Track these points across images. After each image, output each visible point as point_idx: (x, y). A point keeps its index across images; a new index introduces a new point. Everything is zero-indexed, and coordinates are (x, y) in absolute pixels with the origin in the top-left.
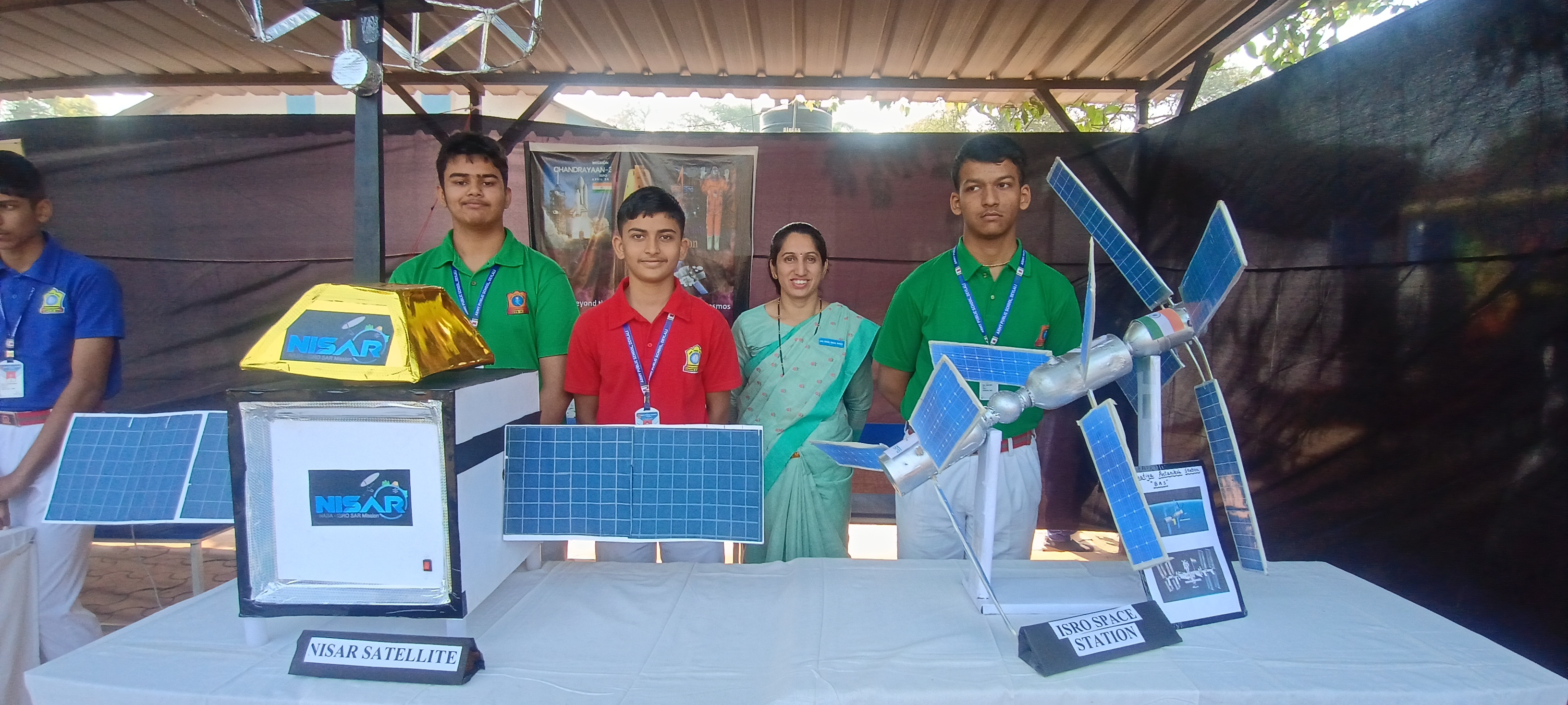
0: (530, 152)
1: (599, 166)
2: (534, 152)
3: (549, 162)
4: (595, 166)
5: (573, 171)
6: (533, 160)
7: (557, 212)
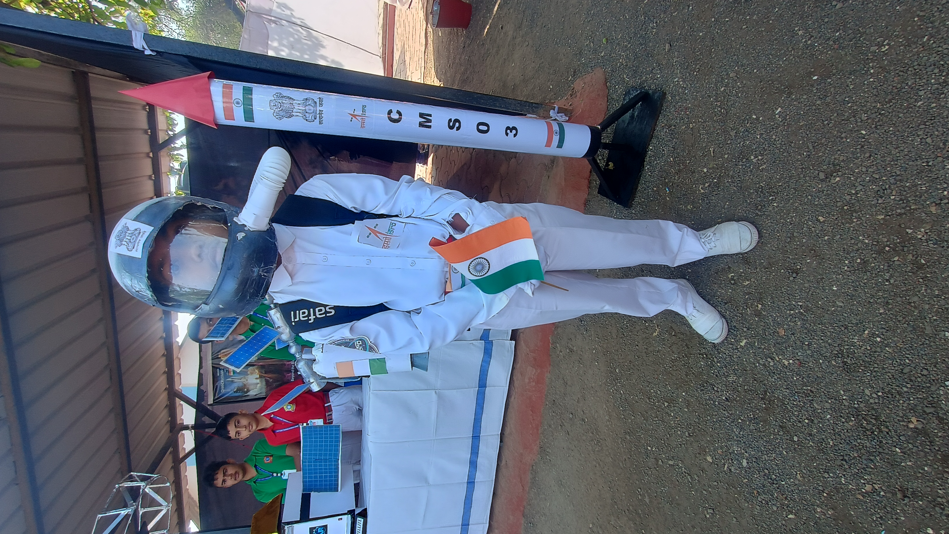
0: (214, 403)
1: (220, 372)
2: (213, 401)
3: (218, 395)
4: (220, 374)
5: (223, 384)
6: (216, 402)
7: (246, 390)
